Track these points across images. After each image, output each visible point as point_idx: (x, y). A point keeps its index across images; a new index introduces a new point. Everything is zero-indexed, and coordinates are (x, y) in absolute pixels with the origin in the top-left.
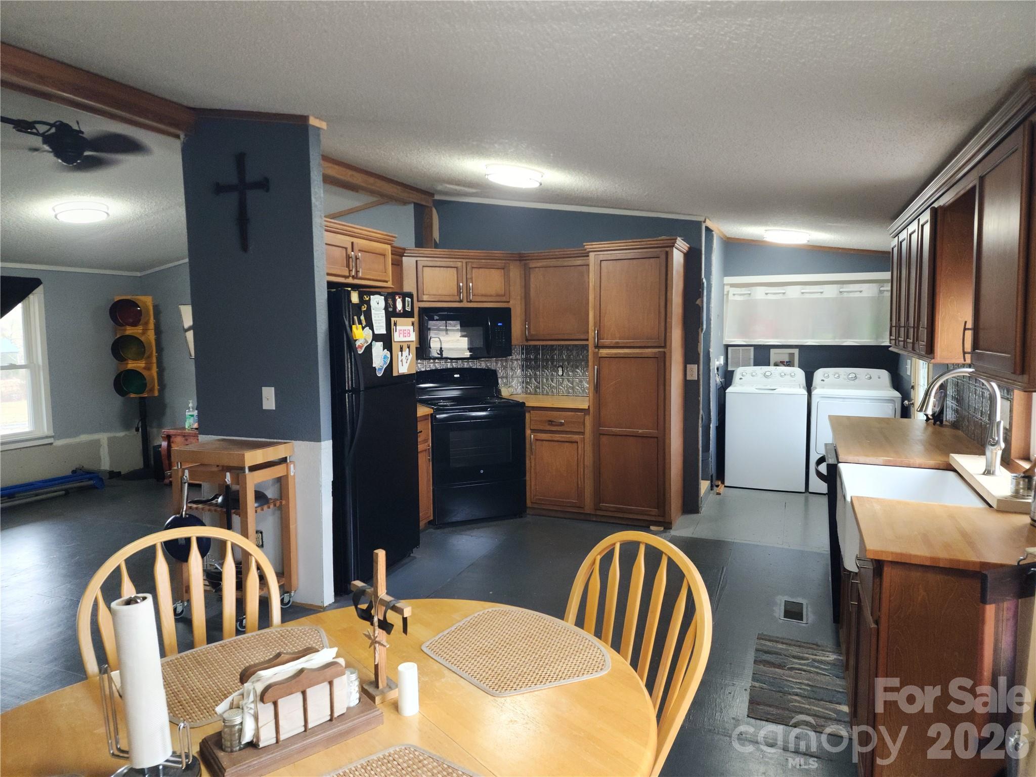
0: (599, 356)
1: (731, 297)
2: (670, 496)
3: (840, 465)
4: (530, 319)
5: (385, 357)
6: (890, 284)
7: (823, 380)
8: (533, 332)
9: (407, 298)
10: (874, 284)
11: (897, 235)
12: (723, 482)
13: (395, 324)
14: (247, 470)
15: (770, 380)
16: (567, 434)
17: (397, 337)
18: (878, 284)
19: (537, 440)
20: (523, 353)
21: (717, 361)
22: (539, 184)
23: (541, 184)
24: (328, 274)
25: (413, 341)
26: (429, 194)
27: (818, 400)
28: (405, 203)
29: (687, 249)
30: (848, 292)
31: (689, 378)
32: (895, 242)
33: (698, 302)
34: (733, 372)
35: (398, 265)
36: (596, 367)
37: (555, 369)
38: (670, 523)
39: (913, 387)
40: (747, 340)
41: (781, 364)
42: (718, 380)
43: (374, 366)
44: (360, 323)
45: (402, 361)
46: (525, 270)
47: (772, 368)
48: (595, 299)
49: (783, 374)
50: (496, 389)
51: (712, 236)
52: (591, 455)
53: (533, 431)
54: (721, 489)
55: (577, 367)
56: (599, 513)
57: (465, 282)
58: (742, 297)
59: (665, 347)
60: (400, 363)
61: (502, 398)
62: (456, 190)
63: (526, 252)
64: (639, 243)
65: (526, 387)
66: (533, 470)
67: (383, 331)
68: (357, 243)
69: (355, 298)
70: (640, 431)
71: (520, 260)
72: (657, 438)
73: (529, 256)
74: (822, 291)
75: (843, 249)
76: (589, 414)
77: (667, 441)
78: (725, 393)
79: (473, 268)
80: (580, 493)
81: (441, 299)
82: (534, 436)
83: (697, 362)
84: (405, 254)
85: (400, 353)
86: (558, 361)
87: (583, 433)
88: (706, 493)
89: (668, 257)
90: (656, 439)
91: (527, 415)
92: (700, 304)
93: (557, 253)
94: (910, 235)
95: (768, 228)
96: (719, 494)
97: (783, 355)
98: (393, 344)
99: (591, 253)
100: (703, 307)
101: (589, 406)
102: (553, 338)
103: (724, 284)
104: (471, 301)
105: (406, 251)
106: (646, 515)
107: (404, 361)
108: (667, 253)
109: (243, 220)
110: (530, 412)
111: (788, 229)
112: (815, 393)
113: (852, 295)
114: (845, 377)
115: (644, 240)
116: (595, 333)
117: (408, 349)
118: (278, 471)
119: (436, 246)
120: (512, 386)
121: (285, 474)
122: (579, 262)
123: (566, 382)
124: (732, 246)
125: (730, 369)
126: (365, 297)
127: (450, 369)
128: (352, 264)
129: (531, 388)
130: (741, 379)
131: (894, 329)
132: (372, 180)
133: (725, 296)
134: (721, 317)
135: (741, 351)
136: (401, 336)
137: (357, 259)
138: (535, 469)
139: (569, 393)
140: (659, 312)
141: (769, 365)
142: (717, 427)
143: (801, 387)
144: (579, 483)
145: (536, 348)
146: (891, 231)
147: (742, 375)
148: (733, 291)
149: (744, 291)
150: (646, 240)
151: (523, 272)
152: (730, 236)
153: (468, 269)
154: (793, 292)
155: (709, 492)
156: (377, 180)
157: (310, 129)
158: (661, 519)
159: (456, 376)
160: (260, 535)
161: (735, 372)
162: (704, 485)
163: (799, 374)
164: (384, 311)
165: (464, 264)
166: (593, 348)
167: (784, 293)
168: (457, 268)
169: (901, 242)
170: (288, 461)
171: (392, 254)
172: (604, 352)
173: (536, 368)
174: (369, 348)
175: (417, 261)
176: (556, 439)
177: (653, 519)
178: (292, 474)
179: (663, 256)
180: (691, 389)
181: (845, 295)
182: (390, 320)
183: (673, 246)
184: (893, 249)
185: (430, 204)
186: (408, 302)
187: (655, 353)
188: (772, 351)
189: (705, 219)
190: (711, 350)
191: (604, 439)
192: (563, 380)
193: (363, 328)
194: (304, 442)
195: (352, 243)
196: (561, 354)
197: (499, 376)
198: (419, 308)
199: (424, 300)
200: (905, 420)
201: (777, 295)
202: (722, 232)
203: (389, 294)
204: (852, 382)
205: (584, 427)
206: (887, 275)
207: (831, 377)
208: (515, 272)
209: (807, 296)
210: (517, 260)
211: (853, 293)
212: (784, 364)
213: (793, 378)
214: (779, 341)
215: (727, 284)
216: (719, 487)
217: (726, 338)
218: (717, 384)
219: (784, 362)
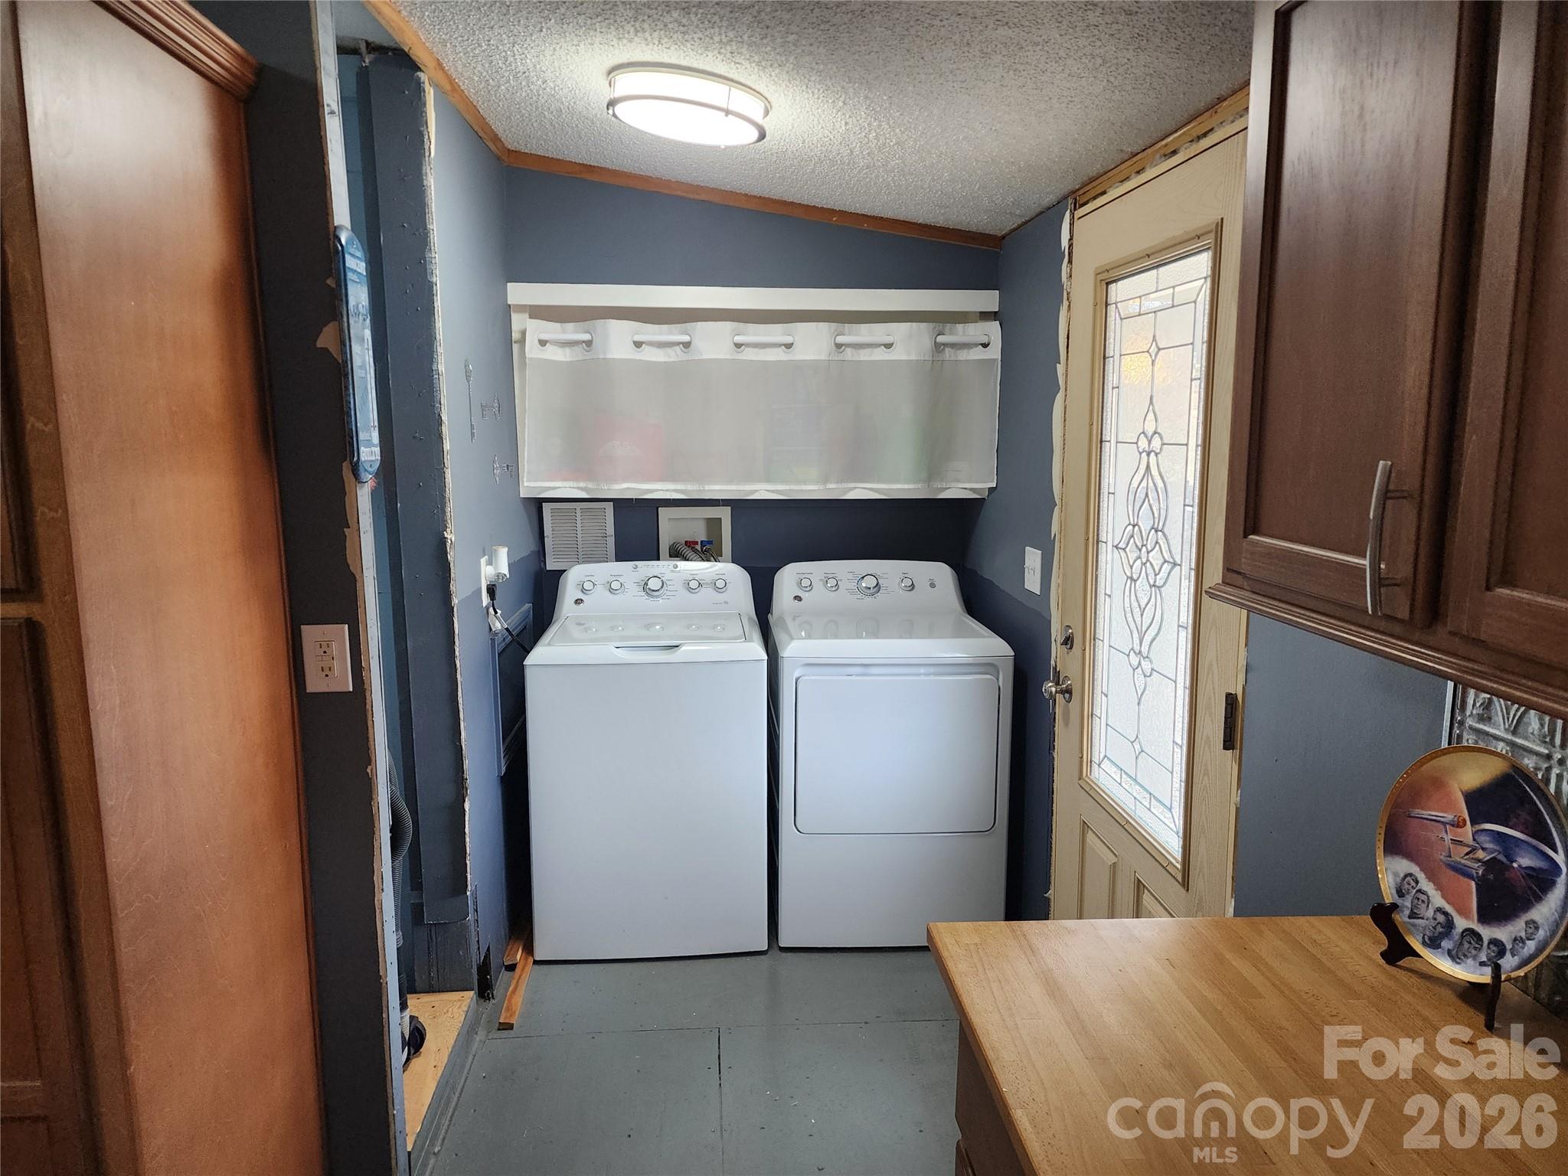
1: (532, 350)
7: (798, 598)
10: (923, 325)
12: (529, 949)
15: (659, 604)
18: (932, 325)
21: (490, 563)
27: (796, 674)
30: (855, 346)
31: (315, 684)
33: (326, 340)
34: (556, 578)
39: (1069, 641)
40: (590, 485)
41: (689, 553)
47: (664, 567)
49: (694, 584)
54: (523, 977)
58: (567, 350)
74: (788, 340)
75: (842, 213)
78: (522, 672)
83: (348, 612)
92: (334, 350)
96: (507, 1023)
97: (691, 526)
100: (347, 363)
103: (508, 306)
113: (864, 355)
114: (853, 585)
125: (551, 565)
130: (578, 601)
133: (515, 347)
135: (578, 511)
141: (658, 558)
147: (583, 590)
148: (536, 329)
149: (571, 332)
154: (711, 343)
161: (563, 578)
163: (736, 582)
167: (687, 345)
181: (849, 354)
188: (664, 514)
190: (449, 536)
201: (670, 349)
204: (871, 599)
207: (818, 586)
209: (749, 355)
211: (868, 351)
212: (695, 551)
213: (721, 597)
214: (679, 487)
215: (521, 308)
216: (518, 970)
217: (526, 484)
218: (493, 640)
219: (697, 543)
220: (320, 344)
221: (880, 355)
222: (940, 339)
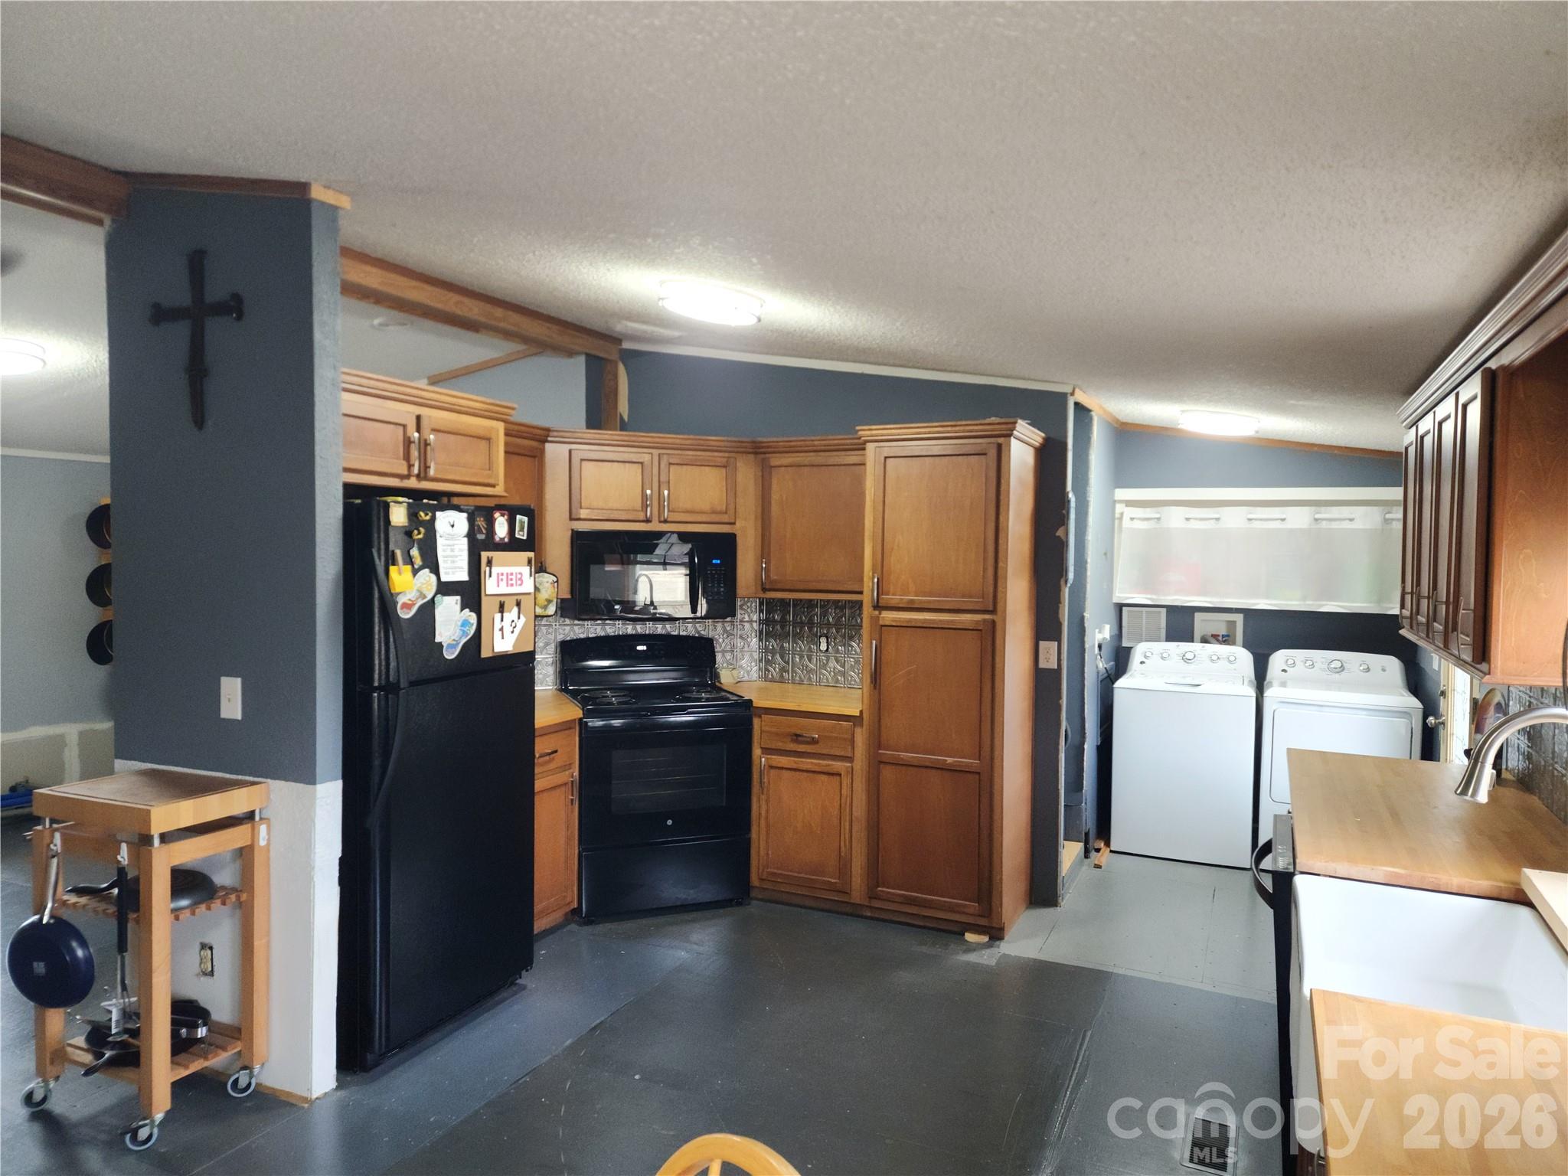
0: (881, 623)
1: (1126, 523)
2: (1001, 879)
3: (1299, 881)
4: (769, 554)
5: (465, 623)
6: (1401, 509)
7: (1285, 672)
8: (774, 577)
9: (518, 517)
10: (1375, 509)
11: (1415, 423)
12: (1108, 844)
13: (490, 563)
14: (156, 842)
15: (1192, 667)
16: (824, 759)
17: (491, 586)
18: (1381, 508)
19: (771, 767)
20: (761, 611)
21: (1100, 632)
22: (756, 320)
23: (759, 320)
24: (346, 470)
25: (529, 594)
26: (615, 340)
27: (1274, 708)
28: (571, 353)
29: (1040, 440)
30: (1330, 520)
31: (1042, 665)
32: (1411, 436)
33: (1060, 533)
34: (1129, 650)
35: (534, 457)
36: (874, 642)
37: (815, 639)
38: (1002, 929)
39: (1443, 693)
40: (1154, 597)
41: (1213, 640)
42: (1101, 665)
43: (438, 639)
44: (409, 560)
45: (501, 629)
46: (762, 471)
47: (1196, 647)
48: (874, 523)
49: (1215, 658)
50: (711, 673)
51: (1091, 419)
52: (864, 797)
53: (766, 751)
54: (1104, 857)
55: (851, 638)
56: (877, 904)
57: (655, 488)
58: (1146, 522)
59: (993, 611)
60: (497, 634)
61: (721, 690)
62: (645, 332)
63: (765, 440)
64: (949, 429)
65: (767, 670)
66: (763, 822)
67: (463, 576)
68: (430, 417)
69: (399, 515)
70: (950, 760)
71: (756, 453)
72: (979, 773)
73: (768, 447)
74: (1283, 517)
76: (862, 725)
77: (996, 780)
78: (1112, 689)
79: (670, 464)
80: (844, 867)
81: (612, 517)
82: (767, 759)
83: (1058, 639)
84: (549, 439)
85: (498, 616)
86: (821, 625)
87: (850, 759)
88: (1076, 866)
89: (1001, 454)
90: (977, 776)
91: (756, 722)
92: (1063, 538)
93: (816, 443)
94: (1440, 424)
95: (1185, 407)
96: (1098, 867)
97: (1217, 624)
98: (484, 600)
99: (868, 444)
100: (1067, 542)
101: (861, 712)
102: (811, 586)
103: (1115, 502)
104: (665, 521)
105: (551, 434)
106: (959, 912)
107: (507, 629)
108: (999, 446)
109: (197, 370)
110: (760, 717)
111: (1218, 409)
112: (1268, 693)
113: (1335, 525)
114: (1326, 666)
115: (959, 423)
116: (873, 583)
117: (515, 609)
118: (235, 838)
119: (623, 427)
120: (741, 667)
121: (249, 843)
122: (852, 458)
123: (832, 663)
124: (1126, 435)
125: (1125, 644)
126: (422, 514)
127: (632, 635)
128: (414, 453)
129: (774, 671)
130: (1142, 663)
131: (1408, 598)
132: (499, 312)
133: (1117, 522)
134: (1108, 555)
135: (1144, 613)
136: (503, 584)
137: (426, 444)
138: (767, 818)
139: (837, 681)
140: (985, 551)
141: (1193, 642)
142: (1098, 746)
143: (1246, 682)
144: (843, 849)
145: (784, 604)
146: (1403, 417)
147: (1145, 657)
148: (1130, 512)
149: (1149, 513)
150: (964, 423)
151: (760, 474)
152: (1124, 421)
153: (662, 466)
154: (1233, 519)
155: (1081, 864)
156: (510, 313)
157: (314, 207)
158: (983, 922)
159: (640, 648)
160: (209, 952)
161: (1133, 650)
162: (1070, 852)
163: (1243, 658)
164: (466, 539)
165: (656, 459)
166: (871, 609)
167: (1218, 519)
168: (642, 463)
169: (1422, 438)
170: (257, 818)
171: (507, 434)
172: (888, 616)
173: (784, 636)
174: (429, 608)
175: (570, 451)
176: (805, 767)
177: (971, 920)
178: (262, 843)
179: (993, 453)
180: (1045, 684)
181: (1324, 525)
182: (480, 556)
183: (1010, 435)
184: (1406, 449)
185: (614, 356)
186: (522, 523)
187: (977, 622)
188: (1198, 616)
189: (1074, 391)
190: (1086, 615)
191: (887, 773)
192: (828, 658)
193: (415, 572)
194: (288, 783)
195: (418, 418)
196: (824, 614)
197: (718, 648)
198: (572, 530)
199: (582, 517)
200: (1428, 765)
201: (1207, 522)
202: (1110, 414)
203: (479, 509)
204: (1337, 675)
205: (853, 748)
206: (1396, 493)
207: (1300, 665)
208: (746, 473)
209: (1257, 525)
210: (749, 453)
211: (1338, 522)
212: (1218, 640)
213: (1233, 666)
214: (1208, 599)
215: (1121, 502)
216: (1101, 852)
217: (1117, 595)
218: (1098, 673)
219: (1218, 636)
220: (1057, 534)
221: (1346, 525)
222: (1388, 516)
